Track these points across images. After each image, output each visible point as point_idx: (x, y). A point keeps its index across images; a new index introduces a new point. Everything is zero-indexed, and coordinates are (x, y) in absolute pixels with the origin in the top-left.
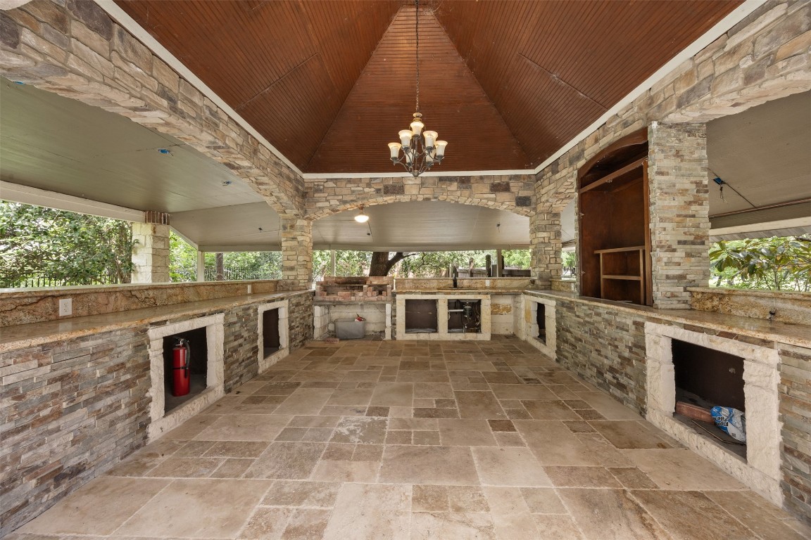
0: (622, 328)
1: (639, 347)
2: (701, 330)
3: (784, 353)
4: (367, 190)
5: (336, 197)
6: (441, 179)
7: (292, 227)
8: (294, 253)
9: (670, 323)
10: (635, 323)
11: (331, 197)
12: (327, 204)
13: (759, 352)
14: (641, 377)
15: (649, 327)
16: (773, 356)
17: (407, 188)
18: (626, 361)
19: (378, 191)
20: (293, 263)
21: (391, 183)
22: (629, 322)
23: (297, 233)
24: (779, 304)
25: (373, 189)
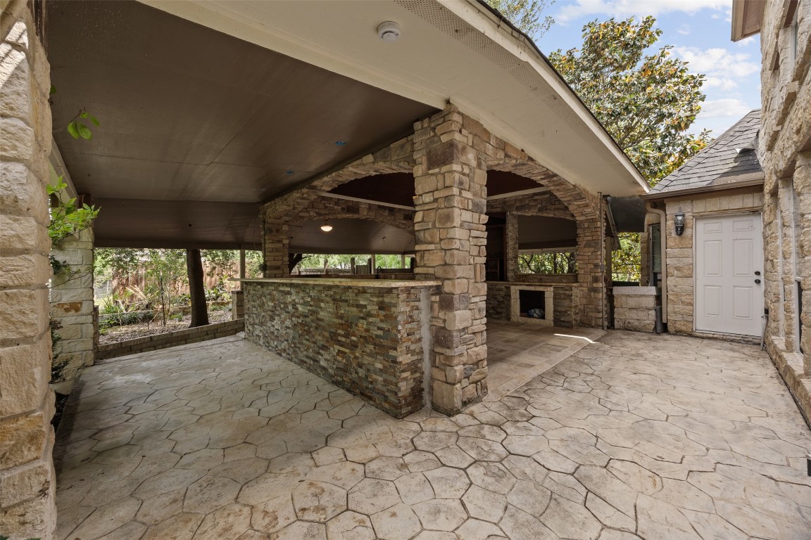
0: (500, 290)
1: (508, 296)
2: (532, 285)
3: (554, 288)
4: (336, 207)
5: (314, 210)
6: (380, 207)
7: (277, 231)
8: (280, 254)
9: (521, 285)
10: (506, 287)
11: (311, 209)
12: (307, 214)
13: (549, 288)
14: (509, 305)
15: (512, 287)
16: (552, 289)
17: (361, 209)
18: (500, 302)
19: (343, 209)
20: (279, 263)
21: (351, 204)
22: (503, 287)
23: (283, 237)
24: (542, 277)
25: (340, 208)
